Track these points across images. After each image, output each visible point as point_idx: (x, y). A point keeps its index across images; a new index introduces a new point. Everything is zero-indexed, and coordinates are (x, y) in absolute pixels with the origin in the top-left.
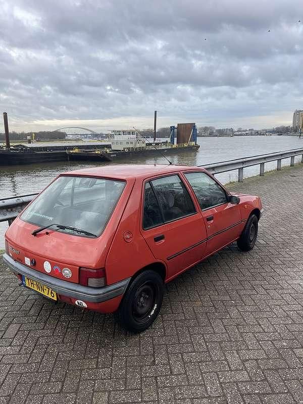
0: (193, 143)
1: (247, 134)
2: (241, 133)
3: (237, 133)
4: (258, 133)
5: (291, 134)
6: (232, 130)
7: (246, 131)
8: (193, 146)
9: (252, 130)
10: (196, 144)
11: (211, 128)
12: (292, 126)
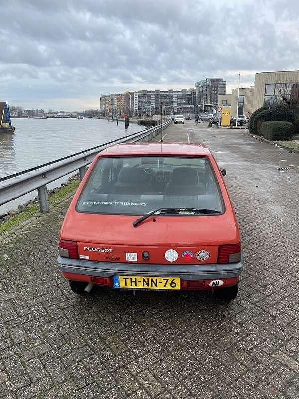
0: (7, 124)
1: (59, 116)
2: (52, 115)
3: (49, 115)
4: (69, 116)
5: (100, 117)
6: (42, 111)
7: (57, 113)
8: (8, 128)
9: (63, 112)
10: (10, 125)
11: (19, 109)
12: (99, 110)
